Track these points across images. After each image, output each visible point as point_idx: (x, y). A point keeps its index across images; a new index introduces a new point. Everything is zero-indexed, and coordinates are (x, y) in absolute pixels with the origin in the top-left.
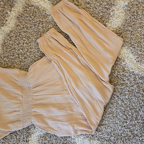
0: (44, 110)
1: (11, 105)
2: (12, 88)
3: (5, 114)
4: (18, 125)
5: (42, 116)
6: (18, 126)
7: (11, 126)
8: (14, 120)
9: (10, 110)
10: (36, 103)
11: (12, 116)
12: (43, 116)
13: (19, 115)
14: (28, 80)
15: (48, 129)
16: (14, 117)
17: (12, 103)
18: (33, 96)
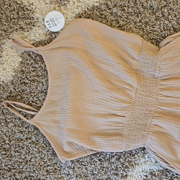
0: (177, 127)
1: (108, 101)
2: (122, 69)
3: (91, 115)
4: (118, 143)
5: (167, 137)
6: (116, 145)
7: (100, 141)
8: (108, 131)
9: (104, 110)
10: (162, 109)
11: (105, 123)
12: (171, 137)
13: (121, 125)
14: (159, 62)
15: (175, 164)
16: (109, 125)
17: (112, 99)
18: (160, 94)
